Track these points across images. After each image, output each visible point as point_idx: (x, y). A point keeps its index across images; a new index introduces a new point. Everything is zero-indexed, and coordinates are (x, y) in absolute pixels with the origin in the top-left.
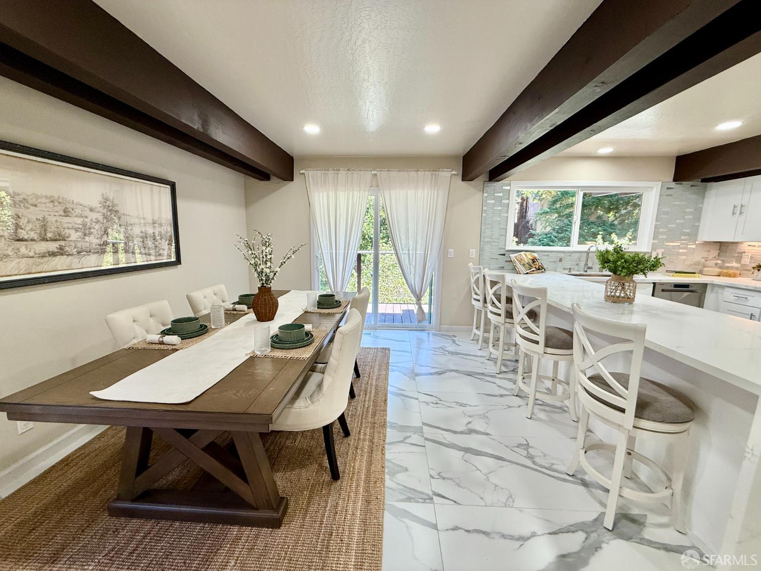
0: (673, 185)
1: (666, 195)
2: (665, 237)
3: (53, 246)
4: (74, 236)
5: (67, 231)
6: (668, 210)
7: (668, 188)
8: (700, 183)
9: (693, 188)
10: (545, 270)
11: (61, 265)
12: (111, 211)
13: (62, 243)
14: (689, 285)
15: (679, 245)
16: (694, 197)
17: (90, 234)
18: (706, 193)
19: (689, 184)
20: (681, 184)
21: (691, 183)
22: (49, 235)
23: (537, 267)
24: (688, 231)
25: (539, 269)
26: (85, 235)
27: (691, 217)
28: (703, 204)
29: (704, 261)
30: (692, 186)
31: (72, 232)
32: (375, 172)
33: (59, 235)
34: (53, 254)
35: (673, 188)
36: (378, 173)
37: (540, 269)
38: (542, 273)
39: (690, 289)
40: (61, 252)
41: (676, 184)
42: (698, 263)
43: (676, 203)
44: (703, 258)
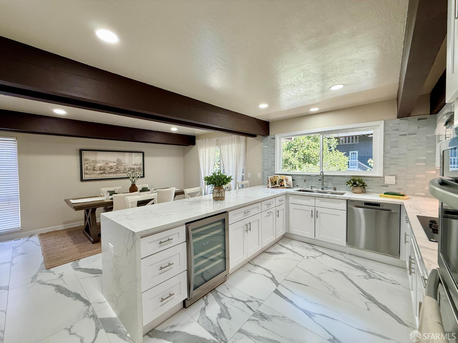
3: (102, 172)
4: (108, 169)
5: (106, 168)
11: (104, 176)
12: (119, 162)
13: (105, 171)
14: (380, 204)
17: (112, 168)
22: (102, 169)
26: (111, 169)
31: (108, 168)
32: (217, 138)
33: (104, 169)
34: (102, 174)
36: (218, 139)
39: (381, 207)
40: (104, 173)
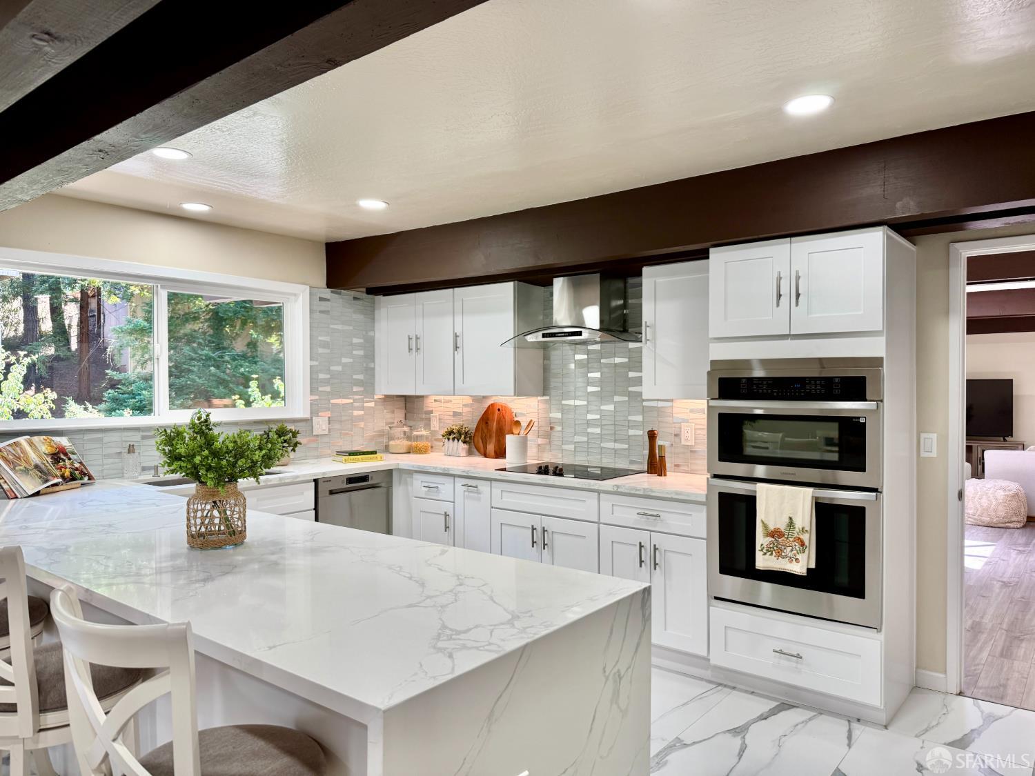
0: (327, 293)
1: (320, 312)
2: (328, 389)
6: (327, 339)
7: (321, 299)
8: (365, 295)
9: (357, 302)
10: (90, 478)
14: (368, 476)
15: (352, 403)
16: (359, 317)
18: (376, 312)
19: (351, 295)
20: (340, 294)
21: (352, 293)
23: (67, 474)
24: (361, 377)
25: (73, 478)
27: (361, 353)
28: (374, 330)
29: (388, 428)
30: (355, 298)
35: (328, 300)
37: (78, 476)
38: (85, 488)
39: (370, 482)
41: (332, 292)
42: (381, 434)
43: (336, 327)
44: (387, 424)
